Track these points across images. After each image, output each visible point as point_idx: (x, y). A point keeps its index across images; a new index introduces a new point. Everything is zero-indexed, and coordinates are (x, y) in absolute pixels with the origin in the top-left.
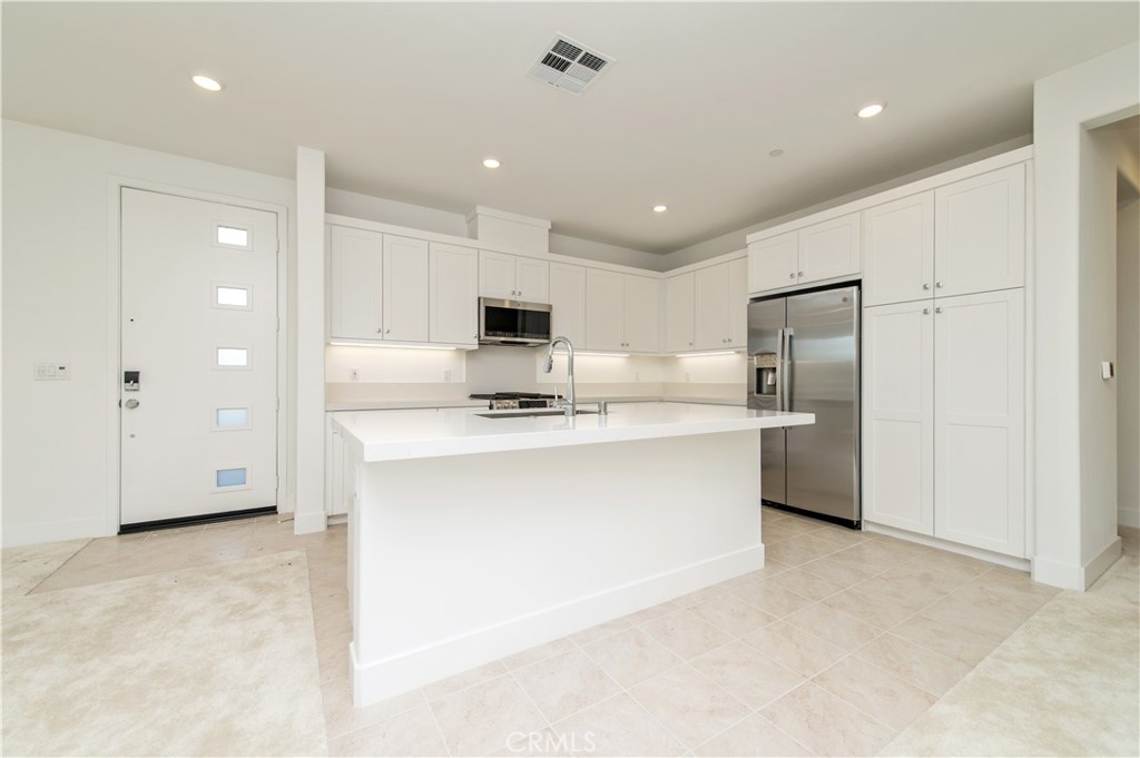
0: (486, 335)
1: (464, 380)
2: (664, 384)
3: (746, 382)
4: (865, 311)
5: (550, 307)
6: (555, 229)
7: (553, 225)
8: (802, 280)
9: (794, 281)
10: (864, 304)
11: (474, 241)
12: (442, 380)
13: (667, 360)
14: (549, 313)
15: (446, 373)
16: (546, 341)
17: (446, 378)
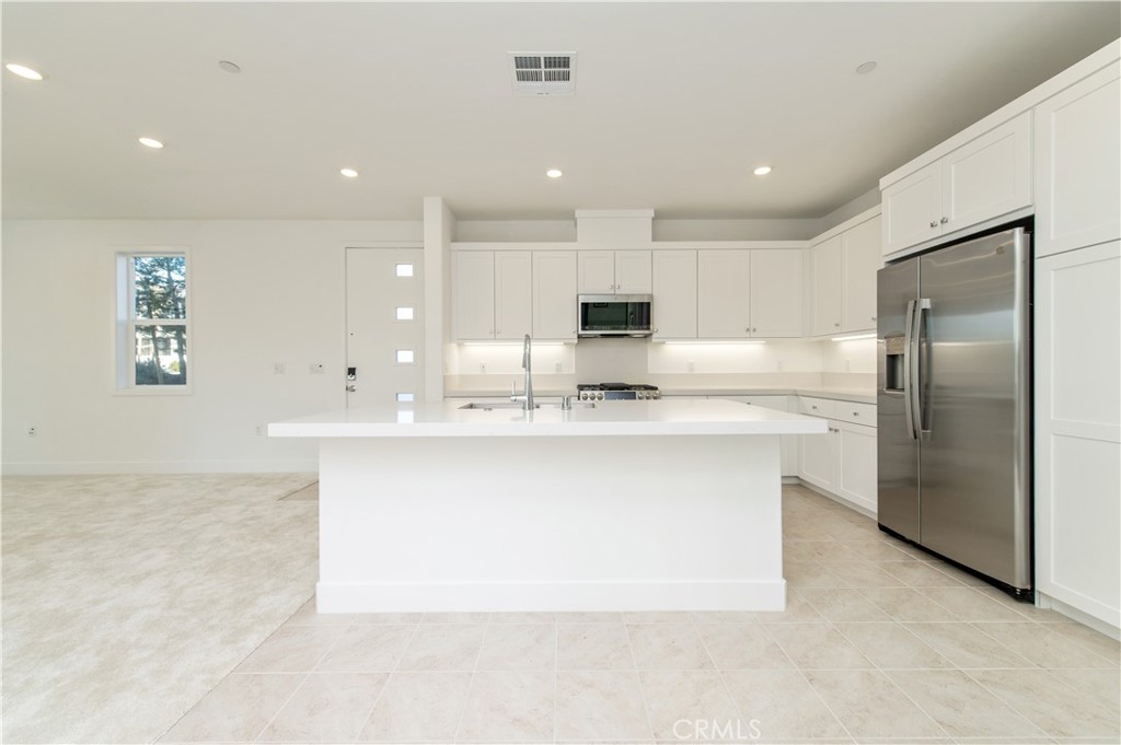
0: (583, 329)
1: (574, 372)
2: (822, 374)
3: (876, 372)
4: (1036, 262)
5: (651, 296)
6: (658, 216)
7: (656, 212)
8: (948, 228)
9: (938, 232)
10: (1036, 255)
11: (573, 244)
12: (553, 372)
13: (824, 345)
14: (649, 304)
15: (557, 365)
16: (647, 332)
17: (557, 370)
